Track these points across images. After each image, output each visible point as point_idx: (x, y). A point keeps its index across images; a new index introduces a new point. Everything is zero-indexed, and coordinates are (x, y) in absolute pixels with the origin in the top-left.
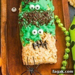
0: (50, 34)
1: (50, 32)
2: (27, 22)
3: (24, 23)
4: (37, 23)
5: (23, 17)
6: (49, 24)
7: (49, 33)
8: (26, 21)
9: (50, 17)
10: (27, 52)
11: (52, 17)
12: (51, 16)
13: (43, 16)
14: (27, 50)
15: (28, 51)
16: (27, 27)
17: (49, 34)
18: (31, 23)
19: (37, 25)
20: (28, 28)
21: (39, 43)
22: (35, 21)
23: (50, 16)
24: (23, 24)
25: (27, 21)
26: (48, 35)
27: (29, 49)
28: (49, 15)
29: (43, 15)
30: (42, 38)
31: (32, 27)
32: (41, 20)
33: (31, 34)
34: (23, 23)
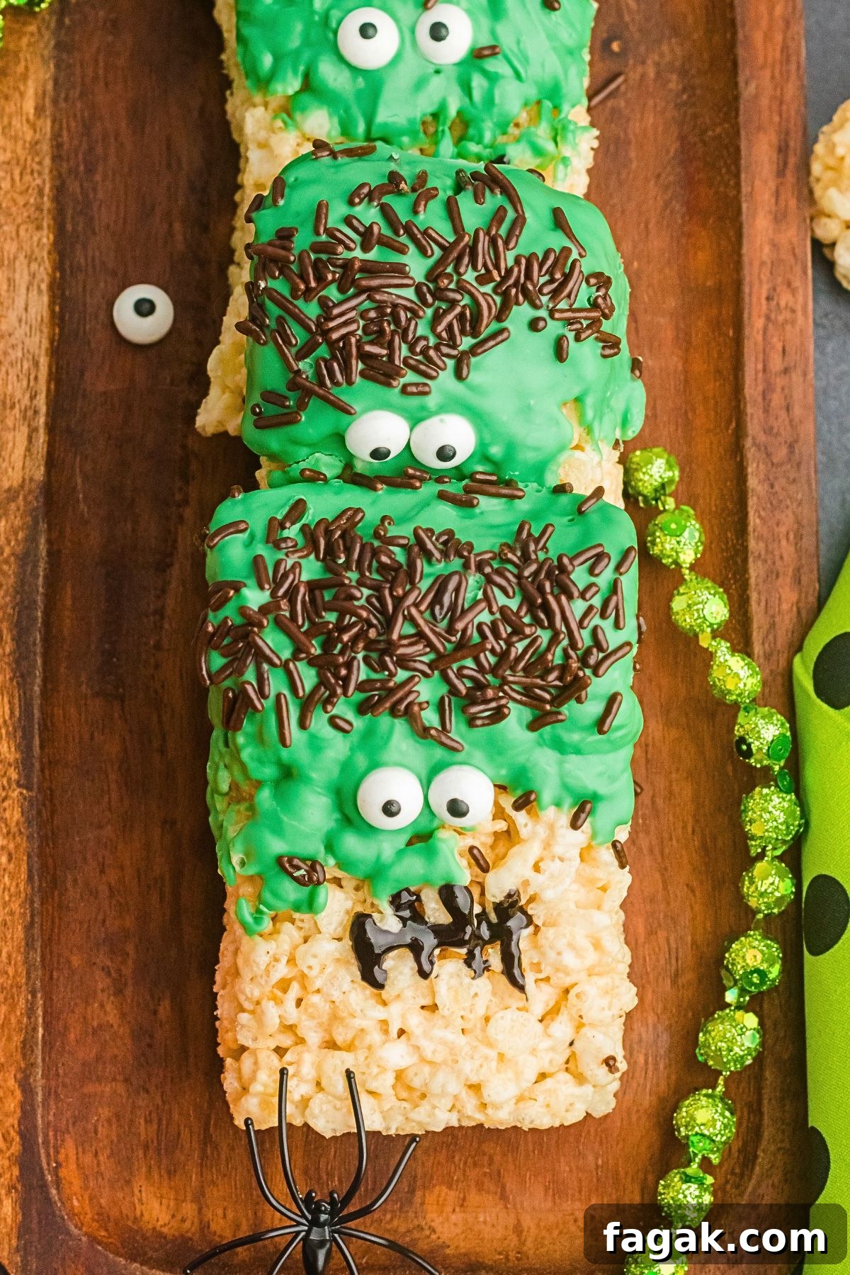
0: (575, 824)
1: (568, 802)
2: (308, 677)
3: (276, 683)
4: (428, 690)
5: (264, 610)
6: (569, 709)
7: (558, 804)
8: (295, 657)
9: (585, 638)
10: (279, 1002)
11: (617, 625)
12: (607, 625)
13: (503, 610)
14: (284, 985)
15: (295, 991)
16: (303, 725)
17: (565, 818)
18: (361, 687)
19: (430, 717)
20: (316, 745)
21: (436, 913)
22: (402, 675)
23: (596, 620)
24: (262, 694)
25: (312, 662)
26: (552, 828)
27: (303, 978)
28: (578, 607)
29: (513, 604)
30: (473, 854)
31: (369, 733)
32: (481, 668)
33: (349, 811)
34: (261, 679)
